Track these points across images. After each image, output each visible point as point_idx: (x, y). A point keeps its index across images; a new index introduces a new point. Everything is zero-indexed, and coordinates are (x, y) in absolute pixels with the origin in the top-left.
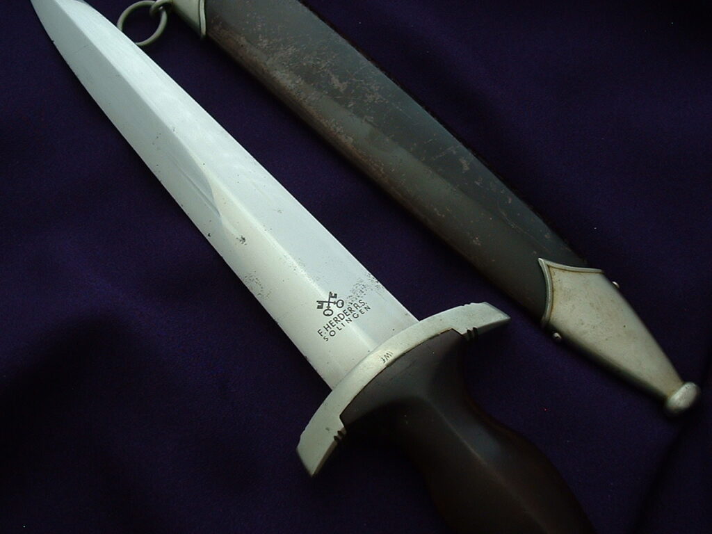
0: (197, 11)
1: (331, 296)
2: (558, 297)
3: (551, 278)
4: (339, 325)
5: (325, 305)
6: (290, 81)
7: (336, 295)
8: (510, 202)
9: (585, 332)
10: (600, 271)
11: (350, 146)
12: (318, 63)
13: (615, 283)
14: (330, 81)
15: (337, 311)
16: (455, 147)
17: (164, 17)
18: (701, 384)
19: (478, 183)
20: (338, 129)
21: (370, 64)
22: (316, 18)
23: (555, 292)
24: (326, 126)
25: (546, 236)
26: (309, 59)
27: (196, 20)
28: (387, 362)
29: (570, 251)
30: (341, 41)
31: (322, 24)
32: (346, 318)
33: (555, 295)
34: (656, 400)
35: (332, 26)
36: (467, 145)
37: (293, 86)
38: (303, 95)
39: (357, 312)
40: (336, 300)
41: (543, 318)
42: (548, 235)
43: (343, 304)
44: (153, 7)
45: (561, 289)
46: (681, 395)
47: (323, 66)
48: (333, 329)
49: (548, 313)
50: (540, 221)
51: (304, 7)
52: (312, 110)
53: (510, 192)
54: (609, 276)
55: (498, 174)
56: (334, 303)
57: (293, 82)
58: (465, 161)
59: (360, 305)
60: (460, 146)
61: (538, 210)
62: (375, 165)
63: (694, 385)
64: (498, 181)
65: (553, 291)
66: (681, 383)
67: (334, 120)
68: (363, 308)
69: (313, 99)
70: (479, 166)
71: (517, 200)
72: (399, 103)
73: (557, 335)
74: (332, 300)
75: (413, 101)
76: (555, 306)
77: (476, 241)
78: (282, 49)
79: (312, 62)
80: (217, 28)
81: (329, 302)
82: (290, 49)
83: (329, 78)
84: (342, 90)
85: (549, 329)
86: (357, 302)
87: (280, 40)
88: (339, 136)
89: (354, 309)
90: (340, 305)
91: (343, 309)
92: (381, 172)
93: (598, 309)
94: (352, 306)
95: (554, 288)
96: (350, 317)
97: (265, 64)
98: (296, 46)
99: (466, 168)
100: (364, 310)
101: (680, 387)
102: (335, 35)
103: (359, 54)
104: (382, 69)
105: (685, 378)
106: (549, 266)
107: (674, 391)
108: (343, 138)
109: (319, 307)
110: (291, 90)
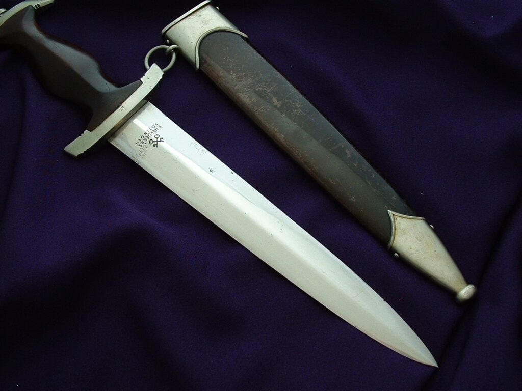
0: (194, 54)
1: (157, 145)
2: (398, 232)
3: (395, 222)
4: (150, 131)
5: (159, 140)
6: (248, 99)
7: (154, 146)
8: (373, 176)
9: (412, 254)
10: (423, 218)
11: (282, 140)
12: (265, 89)
13: (431, 226)
14: (272, 101)
15: (153, 138)
16: (343, 142)
17: (174, 56)
18: (478, 285)
19: (355, 165)
20: (276, 130)
21: (296, 91)
22: (265, 61)
23: (396, 230)
24: (268, 127)
25: (393, 197)
26: (260, 87)
27: (194, 60)
28: (121, 107)
29: (406, 206)
30: (279, 76)
31: (268, 65)
32: (147, 135)
33: (396, 232)
34: (451, 294)
35: (274, 66)
36: (351, 142)
37: (250, 102)
38: (256, 108)
39: (142, 140)
40: (154, 143)
41: (389, 245)
42: (395, 197)
43: (150, 142)
44: (168, 50)
45: (400, 228)
46: (465, 291)
47: (268, 91)
48: (153, 129)
49: (391, 242)
50: (391, 188)
51: (258, 54)
52: (260, 117)
53: (374, 171)
54: (428, 222)
55: (368, 160)
56: (154, 142)
57: (250, 100)
58: (349, 152)
59: (141, 144)
60: (346, 142)
61: (390, 181)
62: (297, 152)
63: (473, 286)
64: (367, 164)
65: (395, 229)
66: (466, 284)
67: (273, 124)
68: (139, 142)
69: (262, 111)
70: (357, 154)
71: (378, 175)
72: (312, 115)
73: (396, 254)
74: (156, 143)
75: (321, 115)
76: (396, 238)
77: (353, 199)
78: (244, 79)
79: (261, 89)
80: (206, 65)
81: (157, 141)
82: (249, 80)
83: (271, 99)
84: (278, 106)
85: (392, 251)
86: (143, 145)
87: (243, 74)
88: (276, 134)
89: (144, 141)
90: (151, 141)
91: (149, 139)
92: (299, 156)
93: (420, 240)
94: (145, 142)
95: (396, 227)
96: (145, 136)
97: (234, 88)
98: (253, 79)
99: (349, 156)
100: (139, 141)
101: (465, 287)
102: (276, 72)
103: (290, 85)
104: (303, 94)
105: (468, 282)
106: (393, 215)
107: (461, 289)
108: (278, 135)
109: (162, 138)
110: (249, 105)
